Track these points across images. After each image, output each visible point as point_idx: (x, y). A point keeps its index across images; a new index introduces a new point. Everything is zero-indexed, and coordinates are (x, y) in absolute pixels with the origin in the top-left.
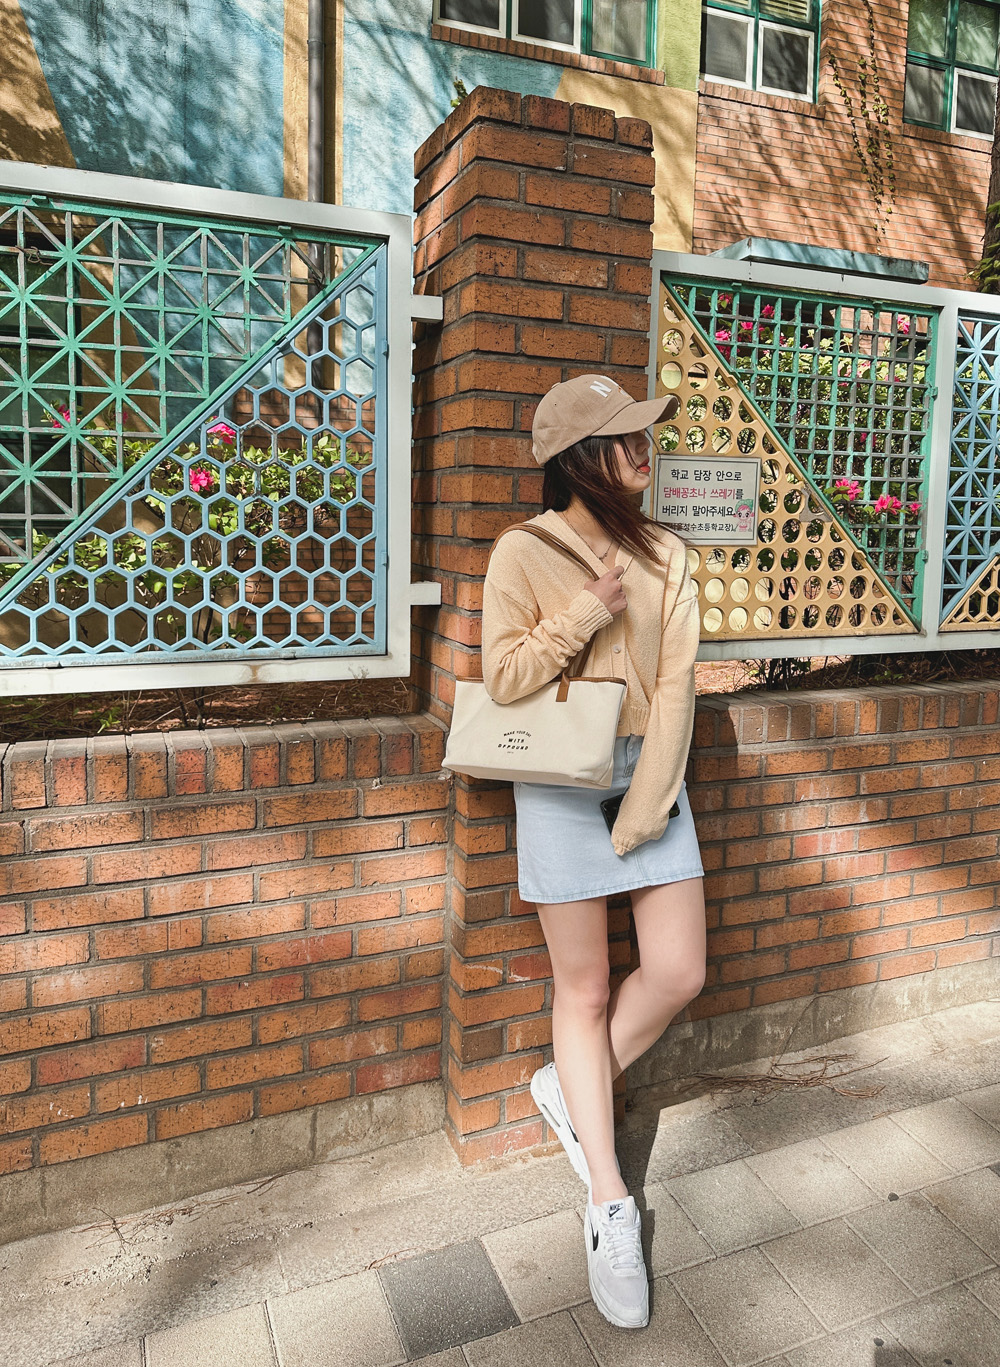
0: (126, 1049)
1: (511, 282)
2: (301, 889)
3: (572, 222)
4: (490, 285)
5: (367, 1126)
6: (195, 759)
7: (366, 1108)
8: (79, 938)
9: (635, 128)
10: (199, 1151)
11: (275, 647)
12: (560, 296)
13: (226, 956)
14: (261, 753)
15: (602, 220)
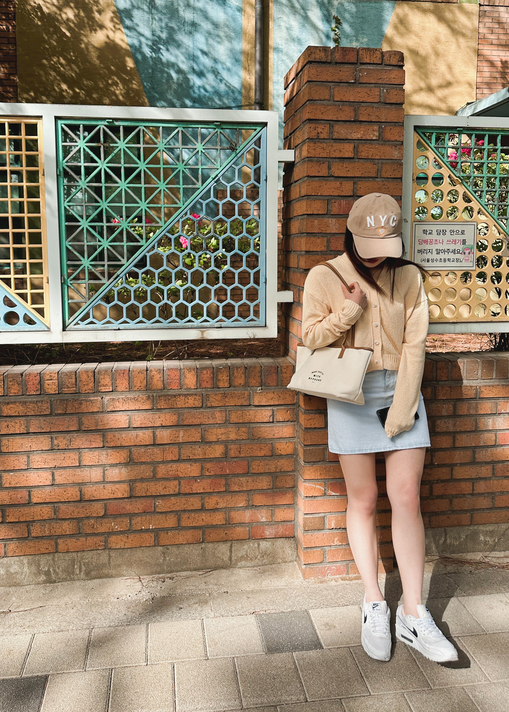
0: (145, 504)
1: (326, 141)
2: (223, 438)
3: (358, 108)
4: (315, 143)
5: (257, 554)
6: (175, 373)
7: (256, 545)
8: (125, 451)
9: (393, 56)
10: (177, 553)
11: (212, 322)
12: (352, 146)
13: (189, 466)
14: (205, 372)
15: (375, 105)
